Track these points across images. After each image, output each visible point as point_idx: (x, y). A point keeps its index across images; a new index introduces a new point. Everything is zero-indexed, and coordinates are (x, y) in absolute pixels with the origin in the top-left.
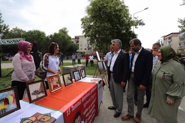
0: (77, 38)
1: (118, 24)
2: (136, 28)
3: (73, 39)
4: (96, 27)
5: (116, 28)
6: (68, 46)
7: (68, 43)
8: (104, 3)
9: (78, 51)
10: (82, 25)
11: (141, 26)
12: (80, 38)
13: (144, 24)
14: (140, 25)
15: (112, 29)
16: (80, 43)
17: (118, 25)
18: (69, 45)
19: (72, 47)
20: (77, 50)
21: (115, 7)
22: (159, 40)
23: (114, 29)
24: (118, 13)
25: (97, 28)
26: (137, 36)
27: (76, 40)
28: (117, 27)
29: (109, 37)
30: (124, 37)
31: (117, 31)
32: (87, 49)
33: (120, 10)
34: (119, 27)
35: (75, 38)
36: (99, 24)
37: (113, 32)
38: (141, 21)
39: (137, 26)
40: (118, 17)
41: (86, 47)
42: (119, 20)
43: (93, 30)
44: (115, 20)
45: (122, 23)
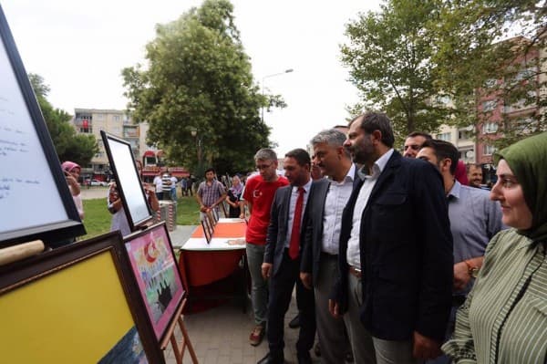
0: (84, 116)
1: (230, 99)
2: (268, 111)
4: (178, 103)
5: (225, 109)
7: (59, 135)
8: (201, 47)
10: (124, 85)
11: (280, 108)
12: (94, 116)
13: (285, 106)
14: (277, 106)
15: (216, 110)
17: (230, 103)
21: (225, 60)
23: (221, 112)
24: (231, 74)
25: (180, 107)
27: (81, 122)
28: (228, 106)
29: (208, 130)
31: (227, 117)
33: (235, 70)
34: (233, 108)
35: (78, 115)
36: (186, 96)
37: (217, 118)
38: (280, 99)
39: (271, 108)
40: (231, 83)
42: (233, 91)
43: (167, 108)
44: (226, 89)
45: (239, 98)
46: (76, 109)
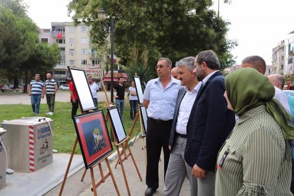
0: (58, 28)
3: (46, 31)
6: (22, 52)
7: (23, 43)
9: (58, 67)
12: (67, 29)
16: (67, 45)
18: (28, 48)
19: (39, 56)
20: (55, 64)
22: (283, 41)
26: (228, 27)
27: (56, 33)
29: (146, 25)
30: (191, 27)
31: (171, 9)
32: (89, 62)
35: (54, 28)
37: (160, 11)
41: (87, 57)
46: (52, 23)
